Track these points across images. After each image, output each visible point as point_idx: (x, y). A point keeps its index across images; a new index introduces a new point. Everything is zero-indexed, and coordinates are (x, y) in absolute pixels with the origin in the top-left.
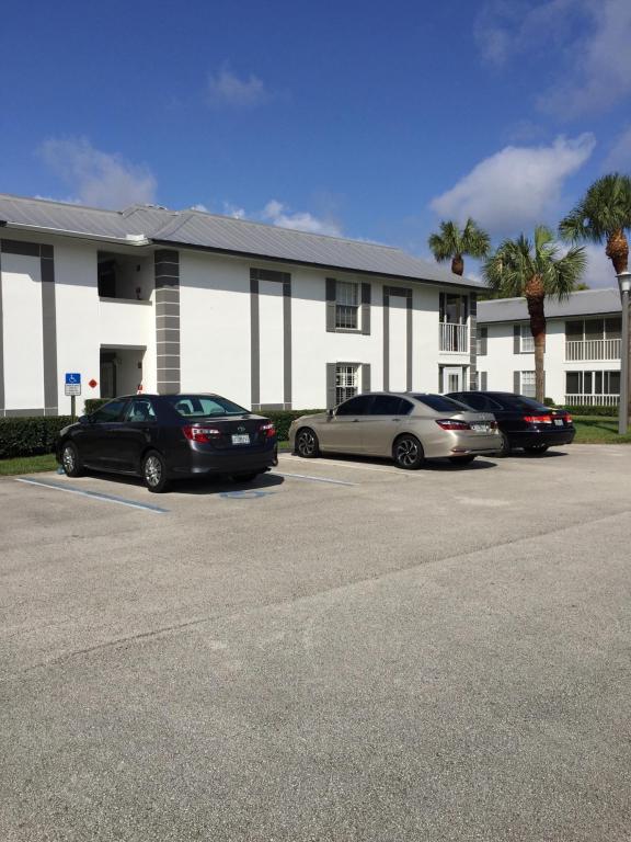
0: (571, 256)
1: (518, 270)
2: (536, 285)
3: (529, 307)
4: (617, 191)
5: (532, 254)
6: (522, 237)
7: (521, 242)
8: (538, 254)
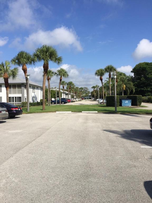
0: (15, 69)
1: (2, 71)
2: (6, 75)
3: (4, 80)
4: (24, 55)
5: (5, 67)
6: (3, 63)
7: (2, 64)
8: (6, 67)
